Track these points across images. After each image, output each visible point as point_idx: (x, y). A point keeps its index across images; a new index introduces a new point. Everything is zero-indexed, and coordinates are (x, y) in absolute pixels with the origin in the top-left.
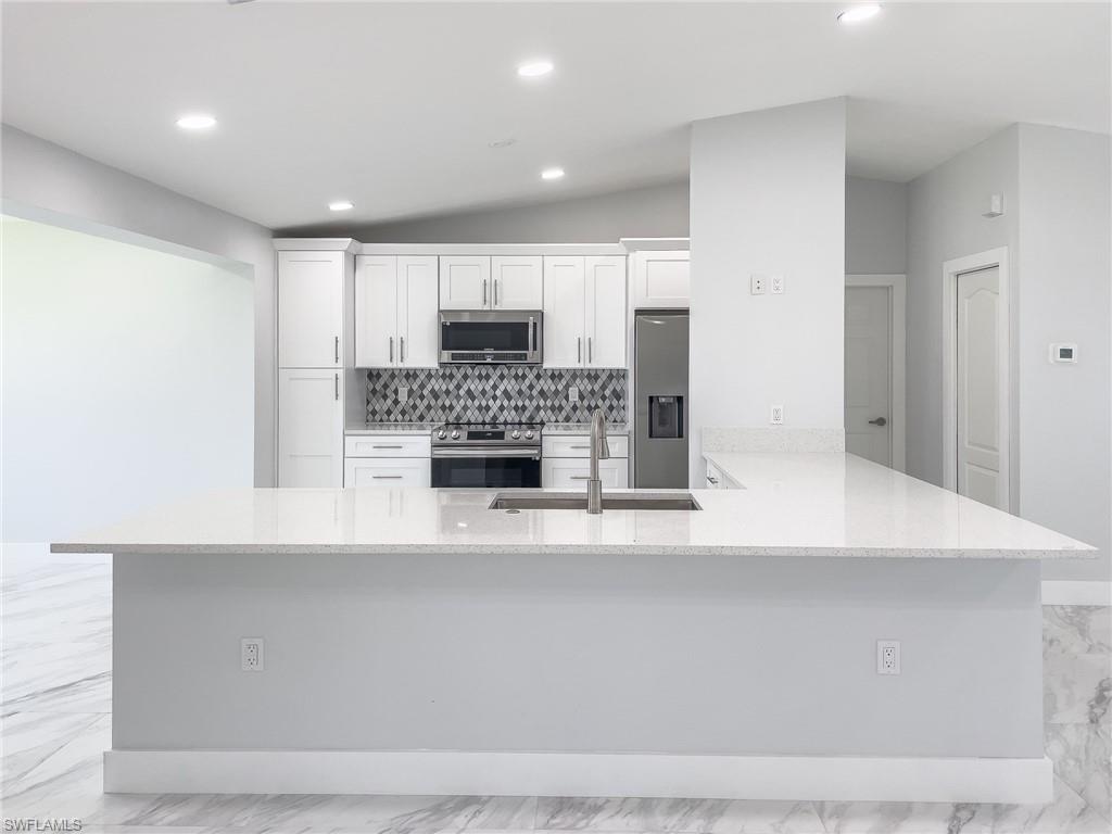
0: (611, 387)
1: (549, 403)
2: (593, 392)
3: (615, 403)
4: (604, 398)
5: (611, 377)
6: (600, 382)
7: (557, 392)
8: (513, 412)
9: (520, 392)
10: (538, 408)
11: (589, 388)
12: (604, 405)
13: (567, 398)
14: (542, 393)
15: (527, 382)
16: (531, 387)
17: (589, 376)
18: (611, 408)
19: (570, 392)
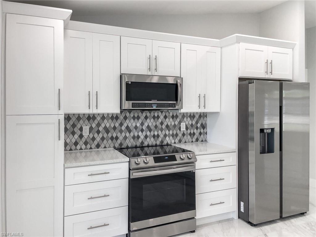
0: (200, 122)
1: (171, 132)
2: (192, 125)
3: (202, 131)
4: (197, 128)
5: (200, 116)
6: (195, 119)
7: (175, 126)
8: (152, 139)
9: (156, 127)
10: (165, 136)
11: (190, 123)
12: (197, 132)
13: (180, 129)
14: (167, 126)
15: (160, 120)
16: (162, 123)
17: (190, 116)
18: (200, 134)
19: (181, 126)
